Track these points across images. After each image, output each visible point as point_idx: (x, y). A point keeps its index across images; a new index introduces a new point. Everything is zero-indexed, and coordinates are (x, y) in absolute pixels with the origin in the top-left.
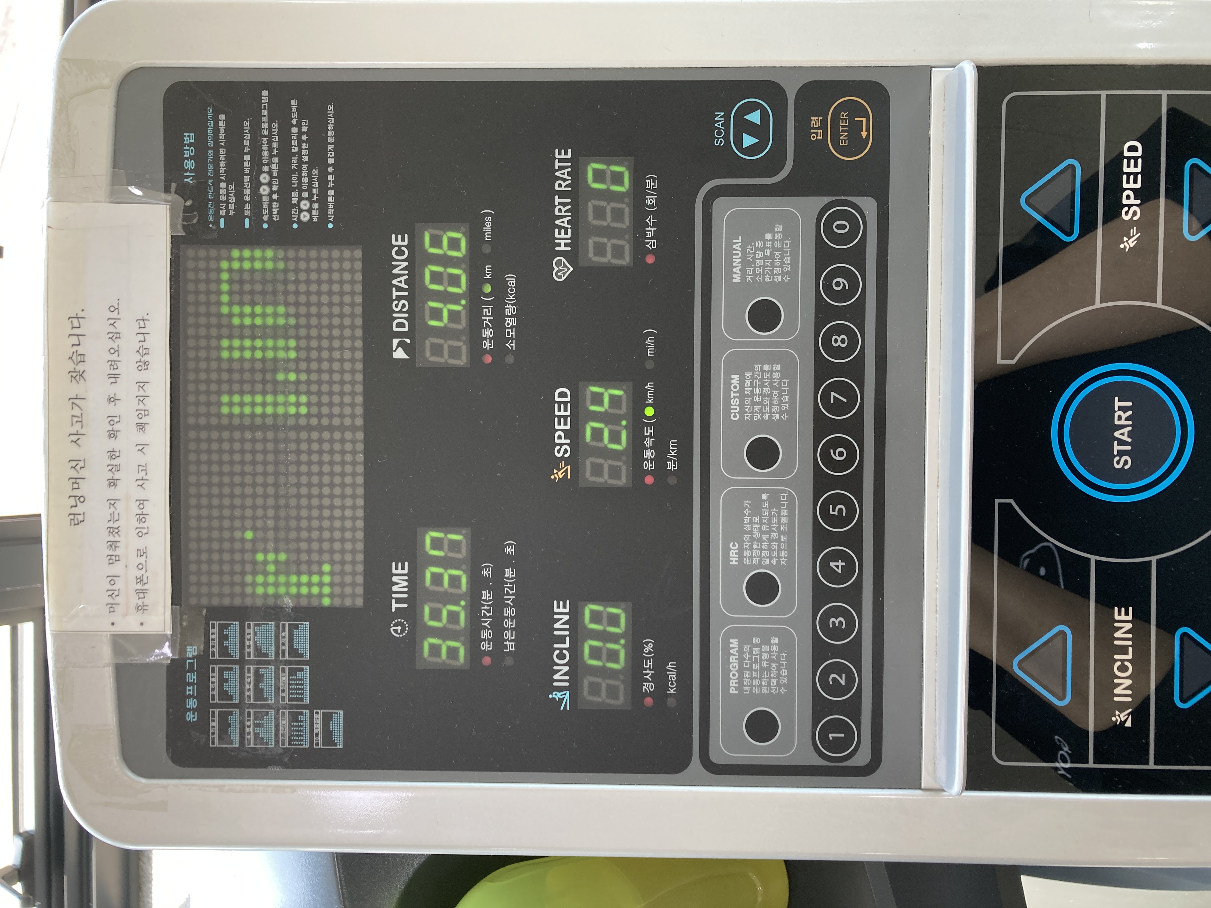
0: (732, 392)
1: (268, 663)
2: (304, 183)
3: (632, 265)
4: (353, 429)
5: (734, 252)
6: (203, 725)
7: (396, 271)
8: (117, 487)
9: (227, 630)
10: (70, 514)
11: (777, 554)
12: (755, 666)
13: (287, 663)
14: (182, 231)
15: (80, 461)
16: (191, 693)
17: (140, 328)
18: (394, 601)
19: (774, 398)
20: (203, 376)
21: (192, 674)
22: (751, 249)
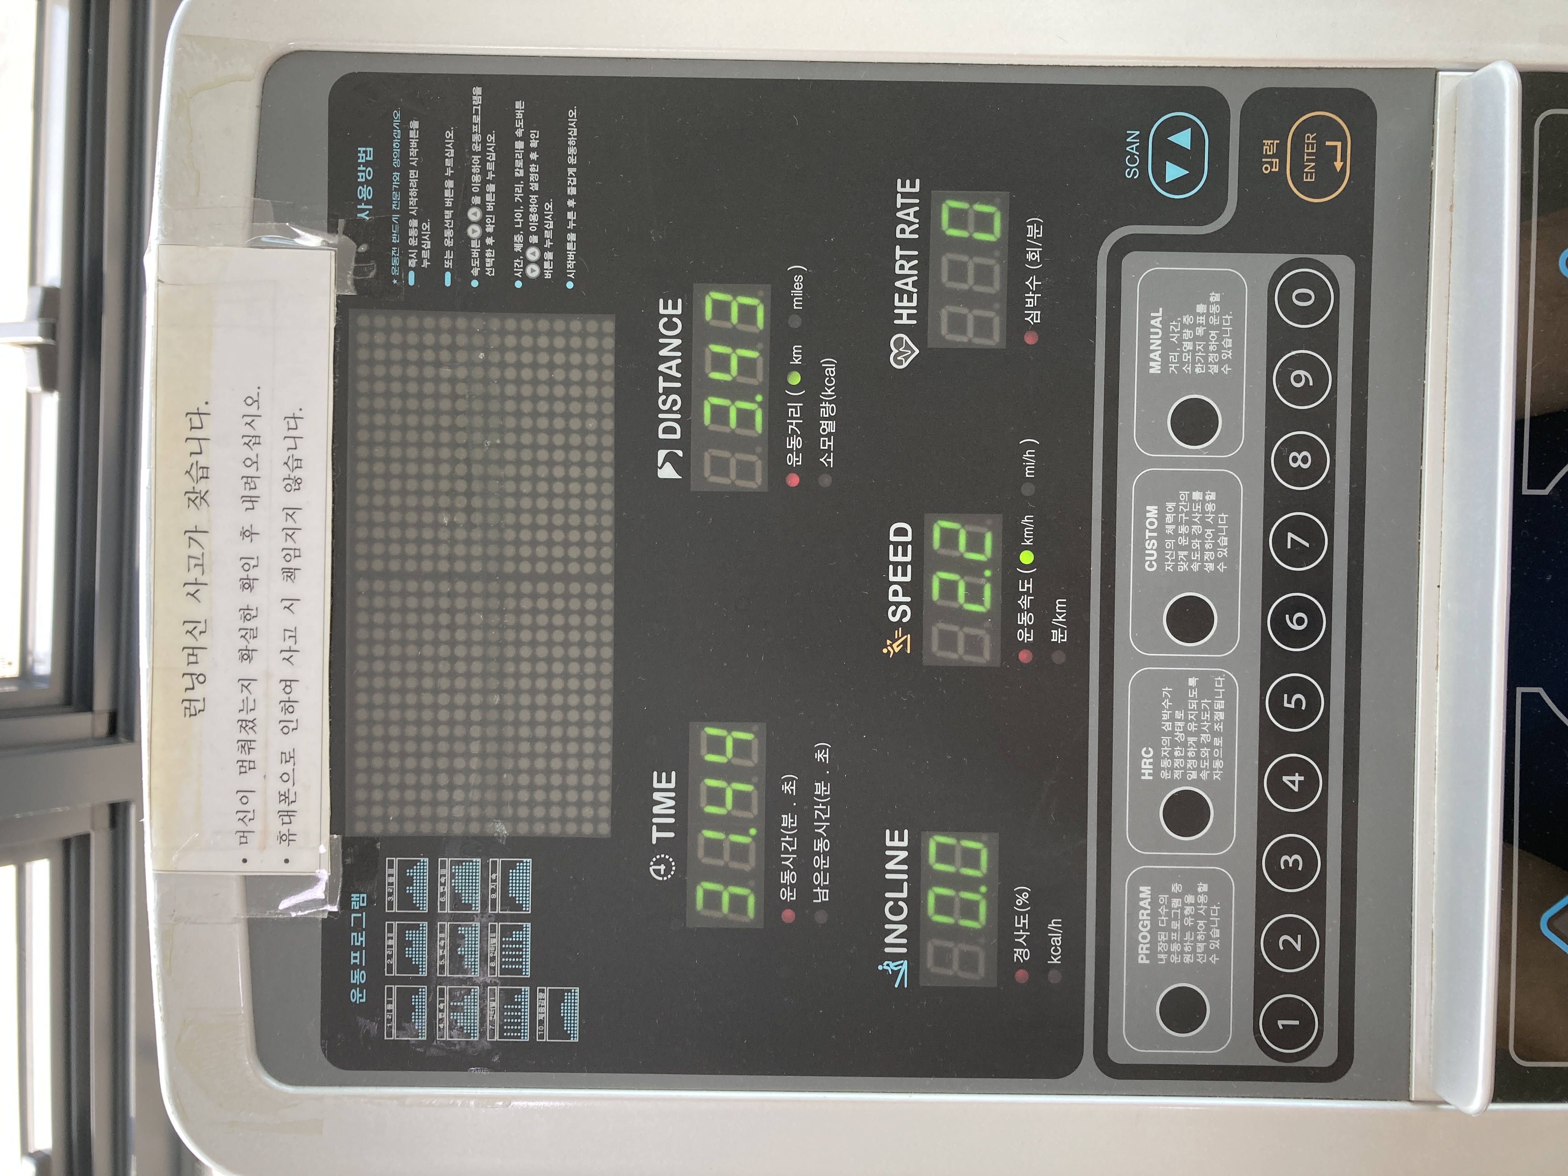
0: (1147, 531)
1: (471, 918)
2: (532, 222)
3: (1004, 346)
4: (599, 578)
5: (1152, 330)
6: (374, 1008)
7: (663, 353)
8: (252, 661)
9: (411, 871)
10: (183, 701)
11: (1208, 764)
12: (1175, 925)
13: (499, 918)
14: (352, 288)
15: (200, 622)
16: (358, 961)
17: (289, 429)
18: (654, 827)
19: (1208, 540)
20: (379, 500)
21: (360, 934)
22: (1176, 326)
